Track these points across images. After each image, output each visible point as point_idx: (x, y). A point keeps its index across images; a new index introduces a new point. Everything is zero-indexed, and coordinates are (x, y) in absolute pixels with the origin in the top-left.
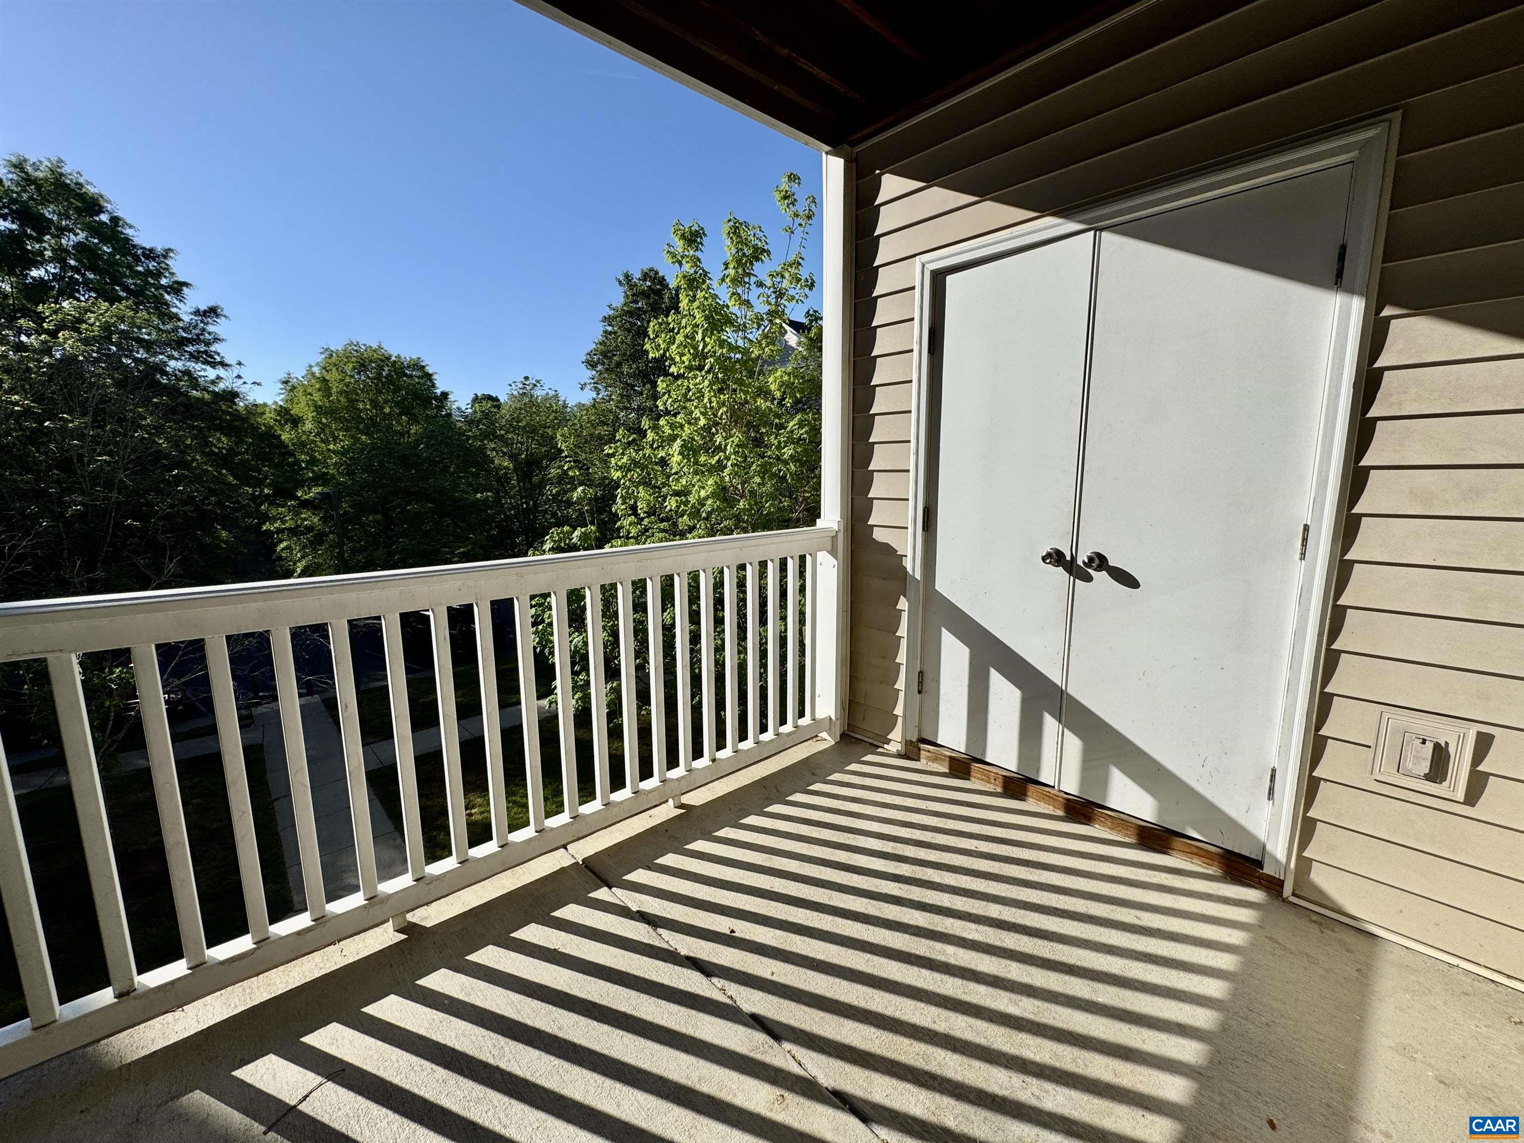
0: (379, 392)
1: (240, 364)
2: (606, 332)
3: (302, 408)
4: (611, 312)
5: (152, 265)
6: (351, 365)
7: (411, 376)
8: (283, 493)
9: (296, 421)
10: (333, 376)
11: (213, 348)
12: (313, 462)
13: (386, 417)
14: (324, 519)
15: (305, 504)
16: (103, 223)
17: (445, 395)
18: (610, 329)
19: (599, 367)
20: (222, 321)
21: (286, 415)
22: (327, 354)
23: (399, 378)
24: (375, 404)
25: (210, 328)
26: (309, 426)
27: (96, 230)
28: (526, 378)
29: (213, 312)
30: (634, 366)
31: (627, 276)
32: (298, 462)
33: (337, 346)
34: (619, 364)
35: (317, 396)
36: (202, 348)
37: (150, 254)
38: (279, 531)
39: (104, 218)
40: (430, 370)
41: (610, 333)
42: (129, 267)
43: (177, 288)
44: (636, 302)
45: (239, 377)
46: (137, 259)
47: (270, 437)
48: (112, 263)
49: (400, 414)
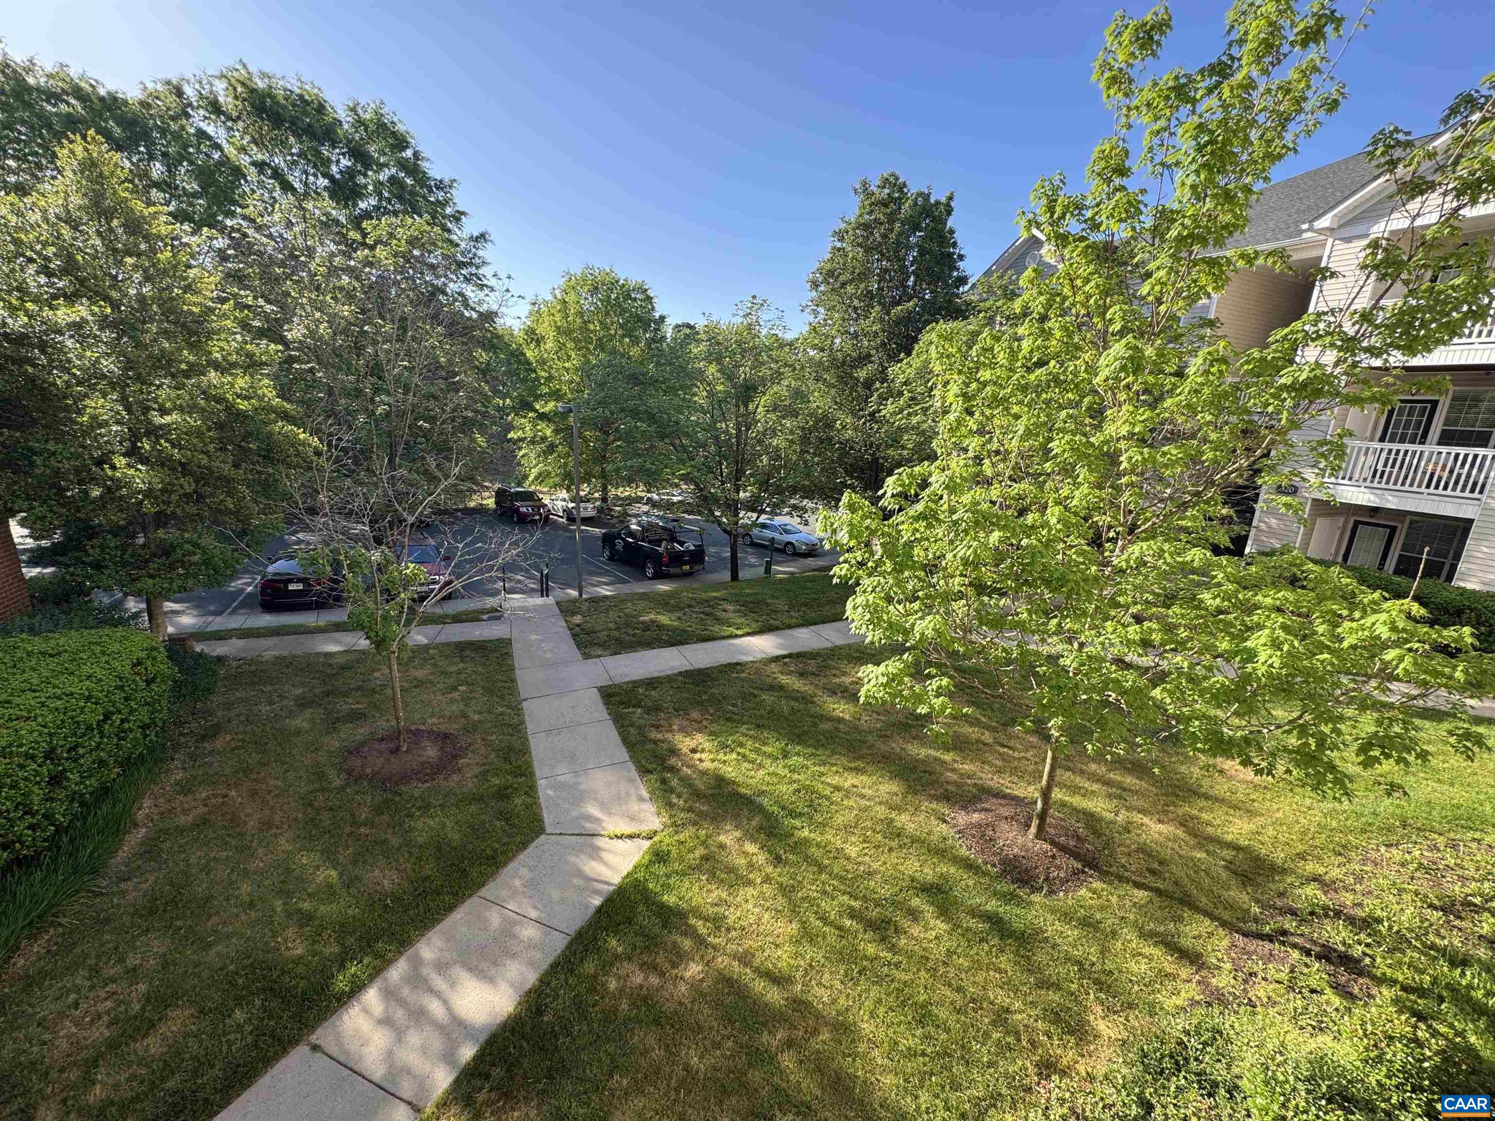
0: (607, 314)
1: (509, 277)
2: (834, 248)
3: (545, 329)
4: (843, 226)
5: (441, 195)
6: (586, 288)
7: (635, 299)
8: (525, 406)
9: (539, 341)
10: (571, 298)
11: (481, 271)
12: (550, 378)
13: (612, 338)
14: (556, 431)
15: (542, 417)
16: (407, 160)
17: (662, 318)
18: (839, 245)
19: (822, 288)
20: (489, 245)
21: (533, 337)
22: (567, 278)
23: (625, 300)
24: (605, 327)
25: (480, 253)
26: (550, 345)
27: (403, 165)
28: (754, 297)
29: (482, 237)
30: (862, 286)
31: (865, 184)
32: (537, 378)
33: (577, 270)
34: (844, 285)
35: (558, 317)
36: (473, 270)
37: (440, 186)
38: (522, 440)
39: (409, 153)
40: (651, 293)
41: (839, 250)
42: (424, 197)
43: (457, 217)
44: (871, 213)
45: (508, 291)
46: (431, 191)
47: (517, 356)
48: (412, 193)
49: (623, 336)
